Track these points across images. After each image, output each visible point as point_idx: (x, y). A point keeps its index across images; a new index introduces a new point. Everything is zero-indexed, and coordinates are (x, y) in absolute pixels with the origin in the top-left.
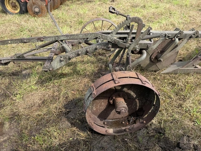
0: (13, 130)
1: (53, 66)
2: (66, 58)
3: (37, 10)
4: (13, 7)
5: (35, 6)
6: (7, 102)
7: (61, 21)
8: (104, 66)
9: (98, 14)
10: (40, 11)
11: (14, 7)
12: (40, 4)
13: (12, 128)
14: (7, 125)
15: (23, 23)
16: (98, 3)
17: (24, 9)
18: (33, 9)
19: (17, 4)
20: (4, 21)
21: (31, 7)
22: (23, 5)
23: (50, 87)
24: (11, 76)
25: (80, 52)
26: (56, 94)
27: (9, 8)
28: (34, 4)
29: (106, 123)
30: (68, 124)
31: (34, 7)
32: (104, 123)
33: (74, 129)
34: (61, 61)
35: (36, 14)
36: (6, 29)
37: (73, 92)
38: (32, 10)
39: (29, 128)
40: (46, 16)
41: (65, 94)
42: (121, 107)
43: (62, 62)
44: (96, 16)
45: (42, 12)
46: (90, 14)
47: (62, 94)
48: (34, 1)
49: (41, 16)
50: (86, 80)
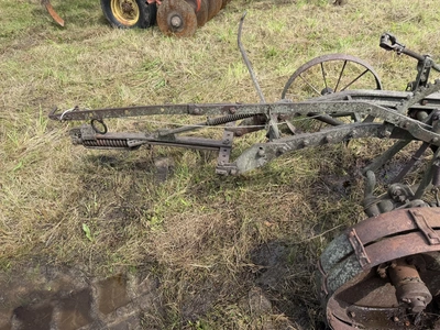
0: (147, 298)
1: (239, 165)
2: (271, 151)
3: (176, 21)
4: (125, 12)
5: (174, 13)
6: (131, 229)
7: (226, 49)
8: (332, 166)
9: (311, 36)
10: (182, 23)
11: (128, 12)
12: (184, 9)
13: (145, 290)
14: (133, 283)
15: (147, 49)
16: (305, 7)
17: (147, 16)
18: (169, 19)
19: (135, 6)
20: (108, 42)
21: (166, 13)
22: (147, 9)
23: (217, 204)
24: (133, 169)
25: (307, 142)
26: (230, 222)
27: (117, 14)
28: (172, 8)
29: (353, 315)
30: (263, 301)
31: (171, 15)
32: (349, 314)
33: (281, 317)
34: (258, 156)
35: (172, 30)
36: (116, 62)
37: (267, 223)
38: (166, 22)
39: (180, 297)
40: (194, 36)
41: (250, 226)
42: (417, 294)
43: (260, 160)
44: (306, 40)
45: (186, 27)
46: (291, 33)
47: (243, 226)
48: (172, 2)
49: (183, 35)
50: (296, 197)
